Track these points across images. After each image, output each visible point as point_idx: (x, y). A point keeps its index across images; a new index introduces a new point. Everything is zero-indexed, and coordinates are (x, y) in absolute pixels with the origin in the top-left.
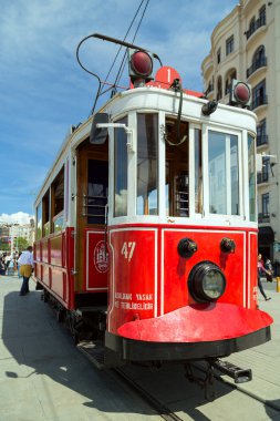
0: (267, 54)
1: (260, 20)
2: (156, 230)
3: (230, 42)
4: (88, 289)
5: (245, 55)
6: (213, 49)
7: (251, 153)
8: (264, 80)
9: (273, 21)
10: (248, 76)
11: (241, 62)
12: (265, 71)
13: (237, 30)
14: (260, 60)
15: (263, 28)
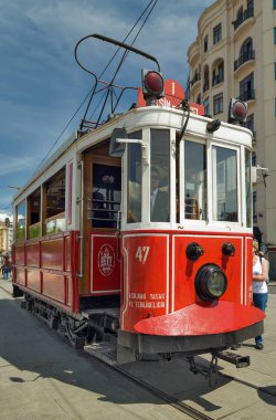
0: (255, 47)
1: (247, 11)
2: (168, 236)
3: (217, 30)
4: (92, 292)
5: (232, 45)
6: (200, 35)
7: (247, 166)
8: (252, 74)
9: (261, 13)
10: (235, 68)
11: (228, 53)
12: (253, 64)
13: (225, 19)
14: (247, 52)
15: (250, 19)
